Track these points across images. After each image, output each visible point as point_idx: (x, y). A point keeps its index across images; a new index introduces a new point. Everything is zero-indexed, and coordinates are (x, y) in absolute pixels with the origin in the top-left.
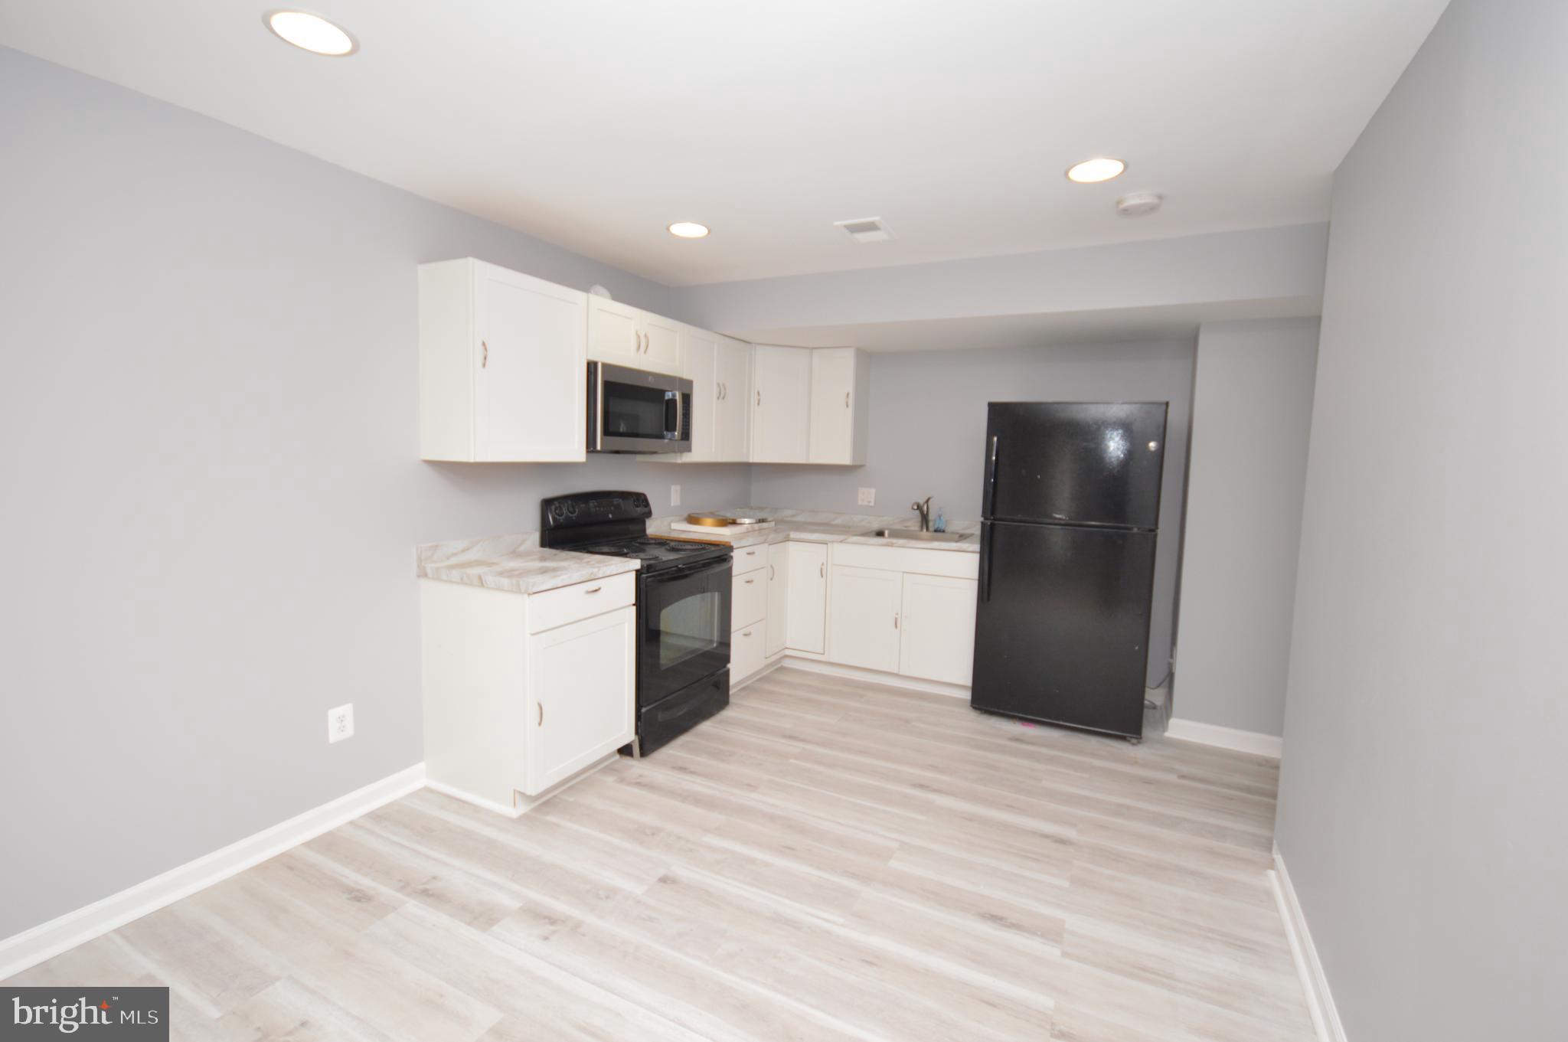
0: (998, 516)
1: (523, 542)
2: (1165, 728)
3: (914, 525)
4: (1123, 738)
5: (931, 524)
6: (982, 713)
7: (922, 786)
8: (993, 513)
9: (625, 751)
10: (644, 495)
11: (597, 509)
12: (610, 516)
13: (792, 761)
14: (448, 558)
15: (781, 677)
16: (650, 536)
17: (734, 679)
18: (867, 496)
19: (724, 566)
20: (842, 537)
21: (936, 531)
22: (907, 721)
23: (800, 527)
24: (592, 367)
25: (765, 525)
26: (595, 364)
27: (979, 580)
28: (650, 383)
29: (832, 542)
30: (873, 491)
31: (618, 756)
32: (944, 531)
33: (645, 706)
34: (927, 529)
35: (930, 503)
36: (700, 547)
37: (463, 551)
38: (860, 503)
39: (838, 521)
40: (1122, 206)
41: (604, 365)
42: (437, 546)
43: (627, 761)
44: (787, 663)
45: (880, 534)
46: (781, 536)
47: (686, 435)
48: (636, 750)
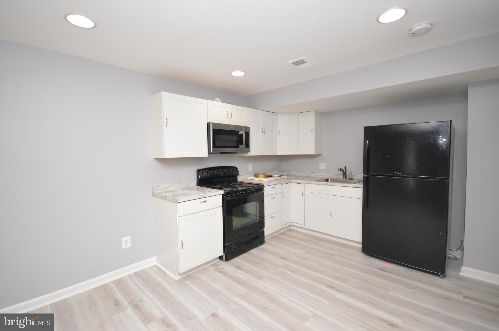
0: (370, 173)
1: (190, 184)
2: (460, 271)
3: (341, 177)
4: (436, 275)
5: (347, 177)
6: (367, 255)
7: (331, 287)
8: (367, 172)
10: (236, 167)
11: (217, 172)
12: (222, 175)
13: (280, 269)
14: (163, 190)
15: (288, 233)
16: (239, 182)
17: (266, 234)
18: (323, 166)
19: (260, 193)
20: (310, 182)
21: (349, 179)
22: (333, 256)
23: (297, 178)
24: (209, 124)
25: (282, 177)
26: (210, 123)
27: (363, 199)
28: (232, 129)
29: (306, 183)
30: (325, 164)
31: (219, 260)
32: (353, 179)
33: (227, 243)
35: (346, 168)
36: (252, 185)
37: (168, 187)
38: (320, 168)
39: (312, 175)
40: (411, 32)
41: (212, 123)
42: (159, 185)
43: (221, 262)
44: (292, 228)
45: (327, 180)
46: (288, 181)
47: (248, 146)
48: (224, 258)
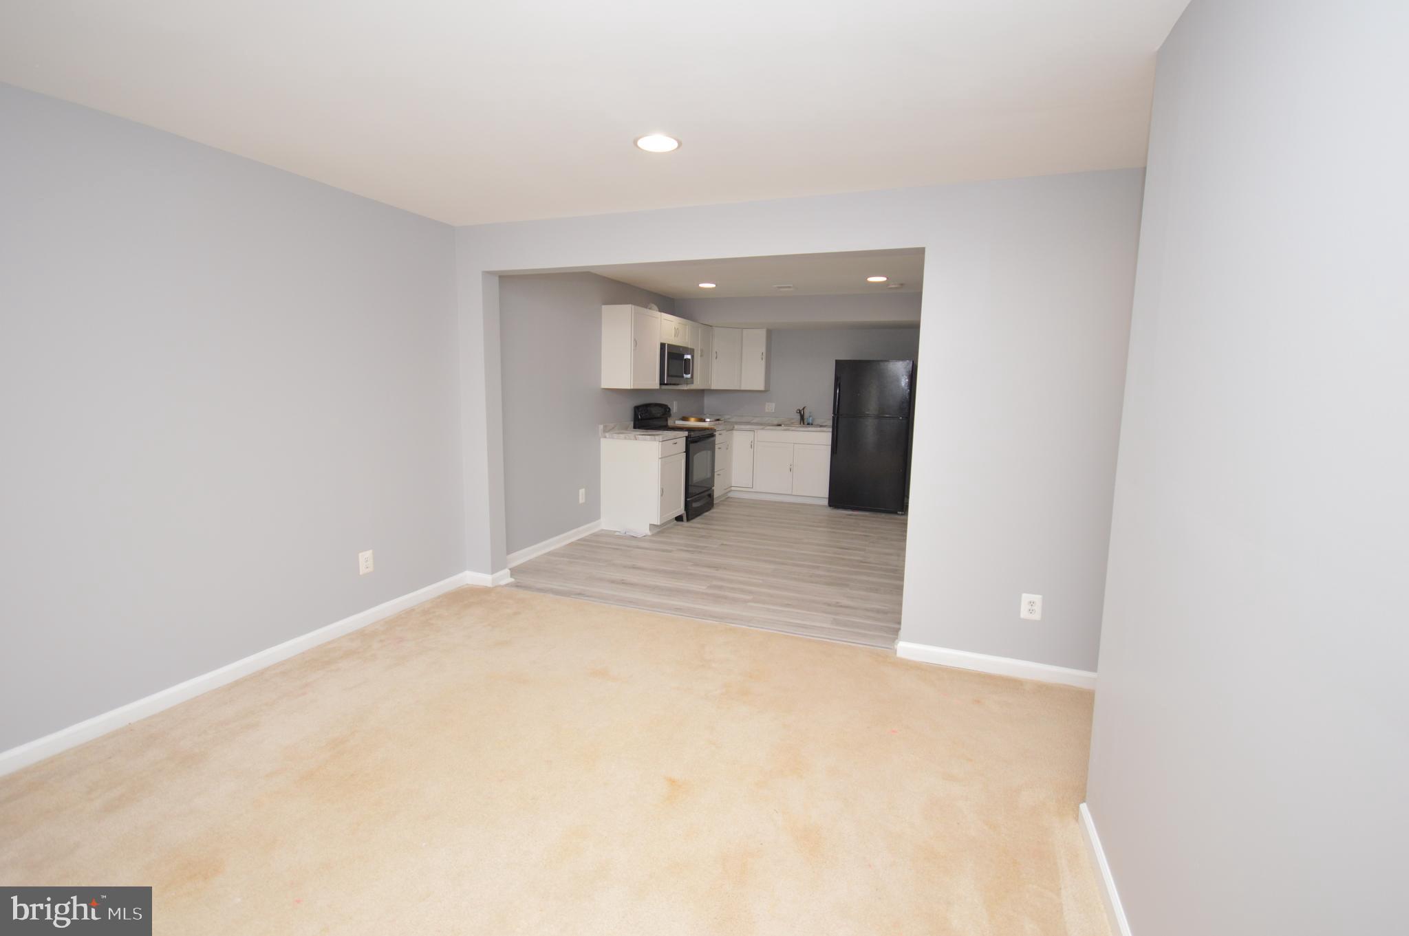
0: (839, 415)
1: (629, 425)
3: (796, 420)
4: (896, 513)
5: (805, 421)
6: (835, 509)
8: (838, 413)
9: (679, 519)
10: (667, 406)
11: (652, 410)
14: (610, 431)
15: (729, 501)
16: (669, 426)
17: (715, 496)
18: (770, 407)
19: (712, 439)
20: (760, 427)
21: (808, 423)
24: (663, 345)
25: (717, 422)
26: (665, 344)
27: (831, 444)
28: (682, 351)
29: (757, 430)
30: (774, 404)
31: (675, 522)
32: (812, 424)
33: (689, 498)
34: (803, 424)
35: (805, 409)
37: (613, 428)
38: (767, 411)
39: (754, 421)
41: (668, 345)
43: (681, 523)
44: (732, 494)
45: (779, 425)
46: (731, 427)
47: (692, 376)
48: (685, 518)
